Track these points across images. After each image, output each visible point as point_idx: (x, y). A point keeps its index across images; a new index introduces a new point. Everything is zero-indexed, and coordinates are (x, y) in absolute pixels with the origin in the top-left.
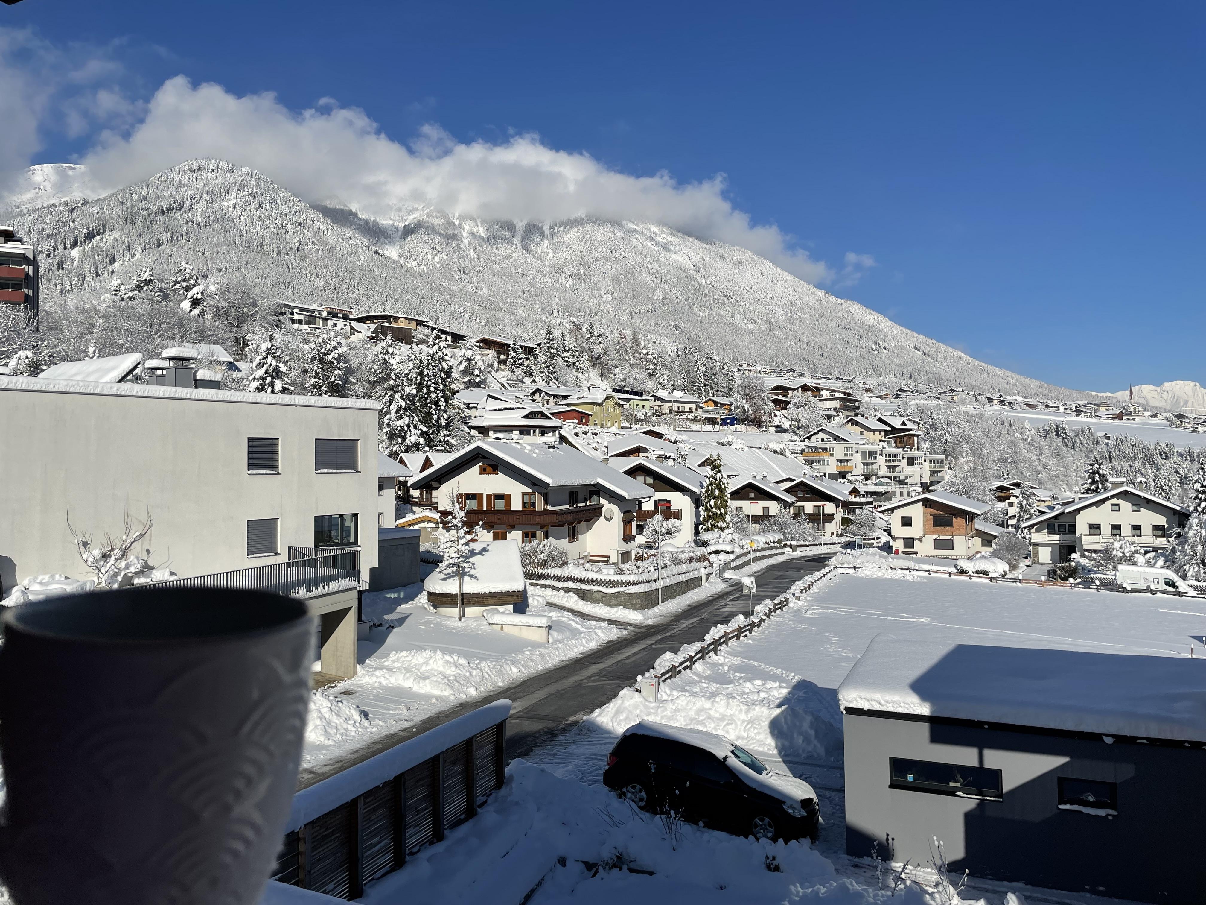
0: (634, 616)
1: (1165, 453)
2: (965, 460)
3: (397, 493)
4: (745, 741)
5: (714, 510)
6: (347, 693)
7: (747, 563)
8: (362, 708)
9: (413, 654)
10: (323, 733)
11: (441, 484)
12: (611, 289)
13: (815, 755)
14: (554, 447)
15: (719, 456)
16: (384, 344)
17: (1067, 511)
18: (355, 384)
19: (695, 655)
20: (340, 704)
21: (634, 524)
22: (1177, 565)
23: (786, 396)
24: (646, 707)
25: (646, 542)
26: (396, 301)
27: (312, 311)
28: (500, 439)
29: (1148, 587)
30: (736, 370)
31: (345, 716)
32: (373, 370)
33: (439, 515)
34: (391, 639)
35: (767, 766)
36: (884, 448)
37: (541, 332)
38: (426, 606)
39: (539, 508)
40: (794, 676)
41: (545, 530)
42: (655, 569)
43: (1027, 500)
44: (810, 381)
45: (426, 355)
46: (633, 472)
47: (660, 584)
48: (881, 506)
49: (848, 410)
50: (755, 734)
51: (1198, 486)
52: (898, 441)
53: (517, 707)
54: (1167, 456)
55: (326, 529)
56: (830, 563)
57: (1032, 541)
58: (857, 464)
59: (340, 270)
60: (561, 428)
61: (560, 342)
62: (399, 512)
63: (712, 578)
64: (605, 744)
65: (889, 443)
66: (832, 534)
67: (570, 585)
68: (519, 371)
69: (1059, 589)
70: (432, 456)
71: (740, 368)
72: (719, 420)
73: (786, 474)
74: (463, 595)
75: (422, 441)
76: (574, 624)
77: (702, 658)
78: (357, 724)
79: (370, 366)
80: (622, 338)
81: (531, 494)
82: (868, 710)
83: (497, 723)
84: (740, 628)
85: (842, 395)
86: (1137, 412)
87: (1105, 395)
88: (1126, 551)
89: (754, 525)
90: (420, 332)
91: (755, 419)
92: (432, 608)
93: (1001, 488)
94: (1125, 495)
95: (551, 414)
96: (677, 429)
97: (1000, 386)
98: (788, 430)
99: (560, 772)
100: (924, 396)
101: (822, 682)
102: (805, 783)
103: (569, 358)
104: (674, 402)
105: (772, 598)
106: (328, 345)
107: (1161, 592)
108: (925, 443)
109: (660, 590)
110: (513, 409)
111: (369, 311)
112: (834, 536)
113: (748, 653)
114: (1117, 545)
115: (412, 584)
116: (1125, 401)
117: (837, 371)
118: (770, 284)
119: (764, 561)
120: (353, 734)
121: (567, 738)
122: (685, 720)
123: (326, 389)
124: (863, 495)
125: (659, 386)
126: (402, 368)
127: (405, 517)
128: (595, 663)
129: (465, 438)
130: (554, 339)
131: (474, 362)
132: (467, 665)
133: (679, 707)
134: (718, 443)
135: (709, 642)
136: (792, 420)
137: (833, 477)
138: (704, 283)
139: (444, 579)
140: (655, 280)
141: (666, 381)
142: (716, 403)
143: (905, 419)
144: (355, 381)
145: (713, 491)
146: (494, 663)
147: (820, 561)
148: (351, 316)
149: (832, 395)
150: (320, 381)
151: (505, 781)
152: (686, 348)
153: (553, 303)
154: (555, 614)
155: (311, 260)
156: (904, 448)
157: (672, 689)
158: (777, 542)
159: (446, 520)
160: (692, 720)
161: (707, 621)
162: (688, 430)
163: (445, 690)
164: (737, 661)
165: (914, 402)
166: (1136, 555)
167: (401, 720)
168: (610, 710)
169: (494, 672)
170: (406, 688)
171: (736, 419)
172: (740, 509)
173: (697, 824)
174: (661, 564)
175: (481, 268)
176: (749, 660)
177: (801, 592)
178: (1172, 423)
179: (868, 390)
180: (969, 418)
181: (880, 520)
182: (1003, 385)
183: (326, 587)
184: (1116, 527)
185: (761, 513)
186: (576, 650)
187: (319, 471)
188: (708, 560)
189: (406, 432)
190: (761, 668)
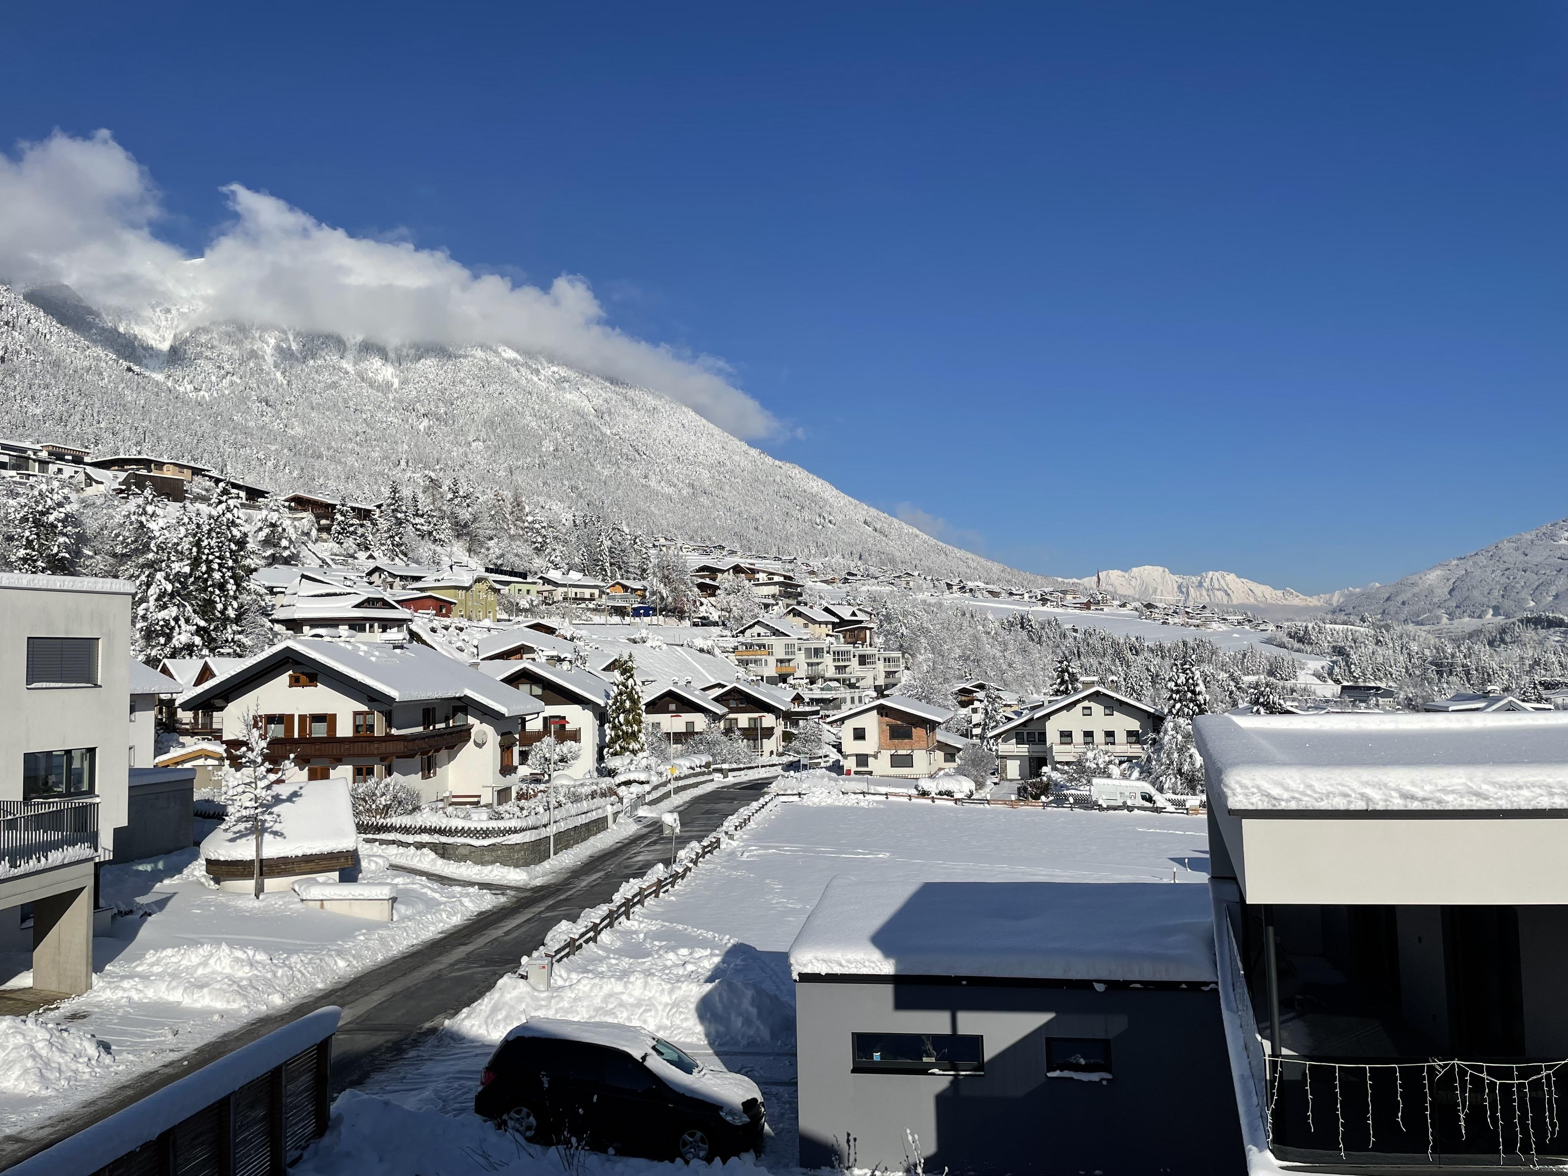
0: (516, 876)
1: (1135, 648)
2: (924, 657)
3: (156, 718)
4: (668, 1032)
5: (624, 728)
6: (74, 1017)
7: (667, 795)
8: (99, 1037)
9: (183, 951)
10: (38, 1079)
11: (228, 703)
12: (483, 435)
13: (758, 1040)
14: (401, 647)
15: (630, 656)
16: (140, 500)
17: (1036, 716)
18: (92, 557)
19: (601, 922)
20: (65, 1034)
21: (516, 750)
22: (1153, 776)
23: (714, 579)
24: (535, 999)
25: (531, 774)
26: (159, 439)
27: (24, 450)
28: (322, 636)
29: (1125, 803)
30: (651, 545)
31: (74, 1051)
32: (121, 538)
33: (224, 746)
34: (145, 932)
35: (698, 1062)
36: (832, 644)
37: (382, 489)
38: (203, 880)
39: (379, 731)
40: (729, 940)
41: (386, 763)
42: (546, 810)
43: (993, 704)
44: (743, 560)
45: (206, 518)
46: (514, 680)
47: (552, 830)
48: (828, 716)
49: (788, 598)
50: (682, 1020)
51: (1171, 685)
52: (848, 636)
53: (347, 1015)
54: (1137, 652)
55: (42, 773)
56: (769, 790)
57: (1000, 753)
58: (801, 664)
59: (70, 392)
60: (411, 620)
61: (410, 503)
62: (160, 745)
63: (621, 818)
64: (476, 1055)
65: (837, 637)
66: (772, 753)
67: (425, 838)
68: (350, 543)
69: (1030, 809)
70: (214, 663)
71: (656, 543)
72: (630, 610)
73: (715, 678)
74: (261, 860)
75: (198, 640)
76: (429, 892)
77: (610, 925)
78: (93, 1062)
79: (117, 531)
80: (499, 500)
81: (367, 713)
82: (827, 974)
83: (318, 1042)
84: (660, 881)
85: (782, 579)
86: (1105, 601)
87: (1071, 581)
88: (1100, 761)
89: (675, 746)
90: (198, 486)
91: (676, 608)
92: (212, 883)
93: (964, 691)
94: (1096, 696)
95: (397, 602)
96: (574, 622)
97: (960, 569)
98: (717, 622)
99: (411, 1102)
100: (876, 581)
101: (763, 944)
102: (747, 1079)
103: (422, 525)
104: (571, 586)
105: (700, 839)
106: (48, 500)
107: (1139, 808)
108: (878, 638)
109: (552, 838)
110: (340, 594)
111: (116, 453)
112: (774, 756)
113: (671, 914)
114: (1090, 755)
115: (182, 848)
116: (1092, 588)
117: (775, 549)
118: (693, 438)
119: (688, 791)
120: (87, 1076)
121: (421, 1054)
122: (588, 1011)
123: (43, 565)
124: (808, 703)
125: (550, 565)
126: (168, 535)
127: (168, 752)
128: (462, 944)
129: (265, 636)
130: (401, 499)
131: (280, 529)
132: (269, 962)
133: (581, 994)
134: (628, 639)
135: (618, 904)
136: (722, 610)
137: (772, 681)
138: (608, 432)
139: (232, 840)
140: (543, 426)
141: (559, 558)
142: (625, 588)
143: (855, 609)
144: (91, 553)
145: (623, 702)
146: (309, 956)
147: (757, 789)
148: (87, 459)
149: (770, 579)
150: (34, 553)
151: (330, 1124)
152: (586, 515)
153: (400, 450)
154: (401, 881)
155: (23, 376)
156: (854, 643)
157: (569, 971)
158: (704, 766)
159: (238, 753)
160: (597, 1010)
161: (615, 876)
162: (588, 624)
163: (234, 1001)
164: (654, 926)
165: (866, 588)
166: (1111, 766)
167: (163, 1051)
168: (483, 1007)
169: (310, 969)
170: (172, 1003)
171: (652, 609)
172: (656, 725)
173: (606, 1152)
174: (553, 803)
175: (293, 399)
176: (672, 923)
177: (736, 829)
178: (1142, 613)
179: (812, 573)
180: (927, 607)
181: (828, 733)
182: (963, 569)
183: (43, 860)
184: (1088, 734)
185: (683, 729)
186: (432, 928)
187: (33, 686)
188: (616, 794)
189: (173, 628)
190: (687, 932)
